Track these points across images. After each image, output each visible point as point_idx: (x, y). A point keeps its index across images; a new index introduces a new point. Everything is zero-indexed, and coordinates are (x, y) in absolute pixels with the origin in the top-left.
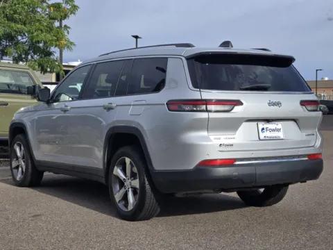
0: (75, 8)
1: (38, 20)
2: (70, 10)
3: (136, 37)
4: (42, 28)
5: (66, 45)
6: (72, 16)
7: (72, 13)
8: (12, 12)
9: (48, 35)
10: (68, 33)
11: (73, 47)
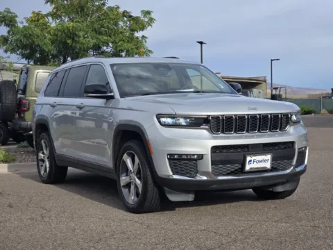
0: (152, 20)
1: (121, 33)
2: (147, 22)
3: (201, 43)
4: (124, 38)
5: (145, 52)
6: (149, 28)
7: (149, 25)
8: (99, 26)
9: (130, 45)
10: (146, 42)
11: (151, 54)
